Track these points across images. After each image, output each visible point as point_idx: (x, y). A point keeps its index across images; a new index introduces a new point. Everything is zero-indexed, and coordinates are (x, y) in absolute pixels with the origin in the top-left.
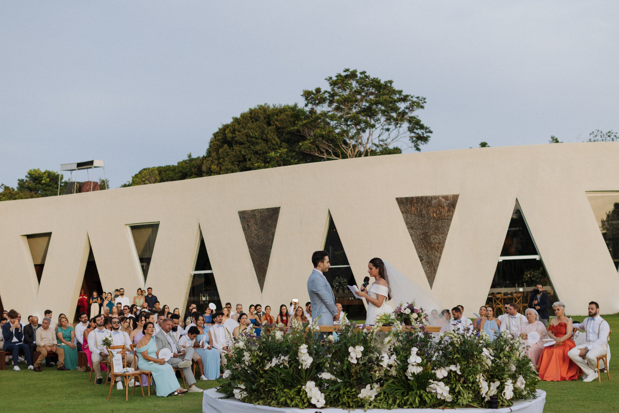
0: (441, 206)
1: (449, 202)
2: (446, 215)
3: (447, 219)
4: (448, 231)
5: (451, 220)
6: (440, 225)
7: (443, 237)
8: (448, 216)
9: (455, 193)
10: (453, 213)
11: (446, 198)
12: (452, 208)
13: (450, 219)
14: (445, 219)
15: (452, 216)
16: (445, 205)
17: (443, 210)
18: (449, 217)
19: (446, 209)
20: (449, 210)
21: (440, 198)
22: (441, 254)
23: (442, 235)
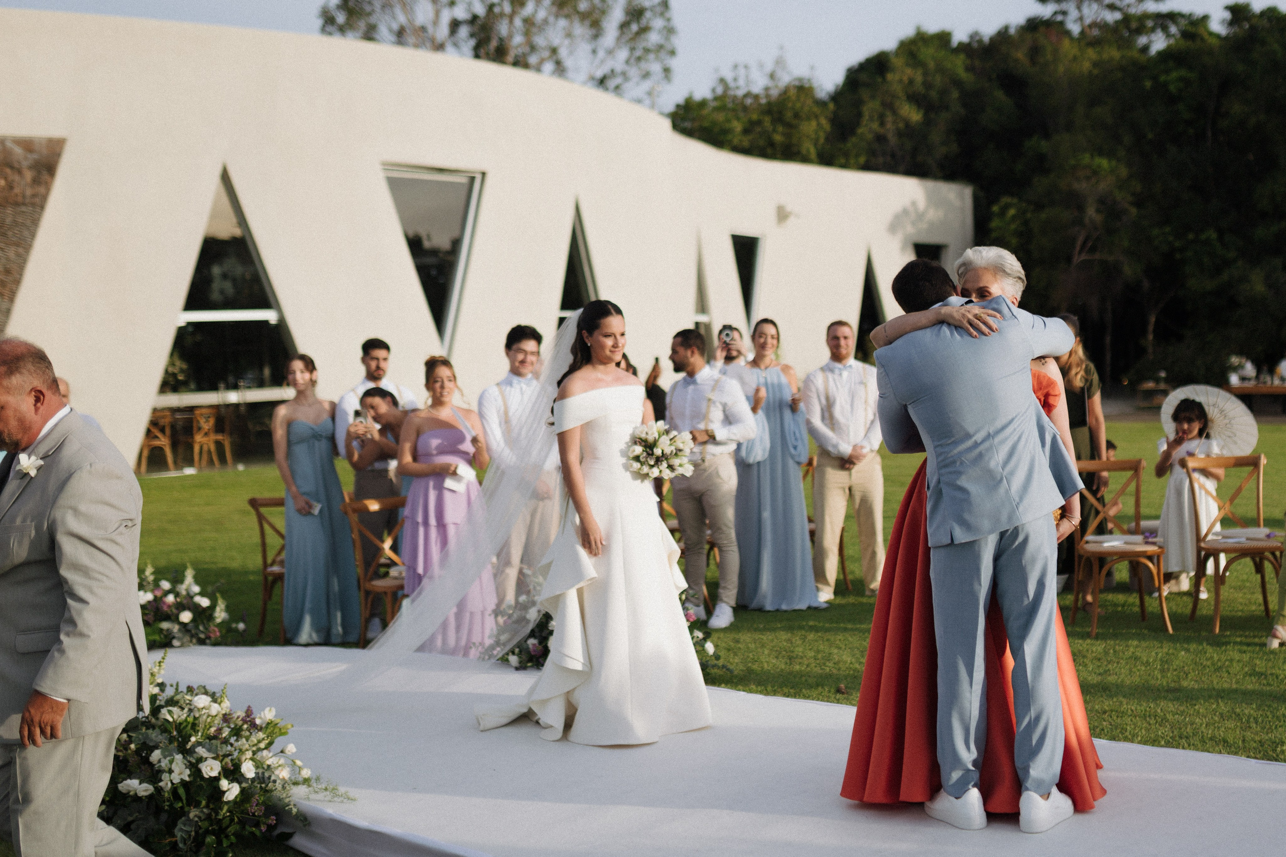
0: (12, 167)
1: (35, 156)
2: (29, 192)
3: (33, 205)
4: (33, 235)
5: (42, 207)
6: (8, 220)
7: (18, 255)
8: (34, 196)
9: (54, 132)
10: (48, 190)
11: (27, 144)
12: (45, 176)
13: (38, 204)
14: (24, 204)
15: (44, 198)
16: (25, 164)
17: (16, 178)
18: (37, 200)
19: (29, 175)
20: (36, 181)
21: (9, 144)
22: (12, 300)
23: (13, 248)
